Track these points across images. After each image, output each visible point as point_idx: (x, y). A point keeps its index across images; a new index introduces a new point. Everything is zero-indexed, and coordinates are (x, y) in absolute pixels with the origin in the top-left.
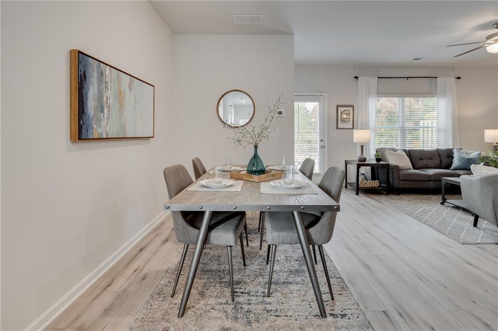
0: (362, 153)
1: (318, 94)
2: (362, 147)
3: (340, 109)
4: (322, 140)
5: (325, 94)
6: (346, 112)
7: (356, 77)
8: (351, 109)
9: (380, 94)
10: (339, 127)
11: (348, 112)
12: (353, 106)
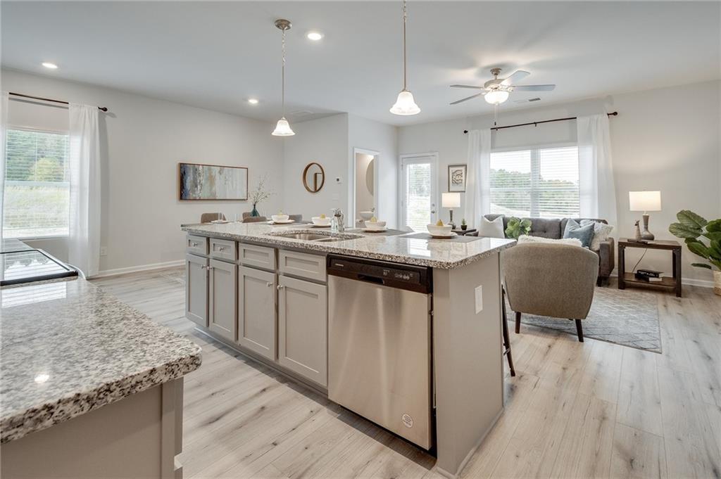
0: (451, 219)
1: (429, 154)
2: (451, 212)
3: (451, 169)
4: (433, 205)
5: (437, 154)
6: (458, 173)
7: (466, 132)
8: (463, 168)
9: (494, 148)
10: (451, 190)
11: (460, 172)
12: (466, 166)
